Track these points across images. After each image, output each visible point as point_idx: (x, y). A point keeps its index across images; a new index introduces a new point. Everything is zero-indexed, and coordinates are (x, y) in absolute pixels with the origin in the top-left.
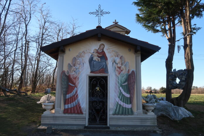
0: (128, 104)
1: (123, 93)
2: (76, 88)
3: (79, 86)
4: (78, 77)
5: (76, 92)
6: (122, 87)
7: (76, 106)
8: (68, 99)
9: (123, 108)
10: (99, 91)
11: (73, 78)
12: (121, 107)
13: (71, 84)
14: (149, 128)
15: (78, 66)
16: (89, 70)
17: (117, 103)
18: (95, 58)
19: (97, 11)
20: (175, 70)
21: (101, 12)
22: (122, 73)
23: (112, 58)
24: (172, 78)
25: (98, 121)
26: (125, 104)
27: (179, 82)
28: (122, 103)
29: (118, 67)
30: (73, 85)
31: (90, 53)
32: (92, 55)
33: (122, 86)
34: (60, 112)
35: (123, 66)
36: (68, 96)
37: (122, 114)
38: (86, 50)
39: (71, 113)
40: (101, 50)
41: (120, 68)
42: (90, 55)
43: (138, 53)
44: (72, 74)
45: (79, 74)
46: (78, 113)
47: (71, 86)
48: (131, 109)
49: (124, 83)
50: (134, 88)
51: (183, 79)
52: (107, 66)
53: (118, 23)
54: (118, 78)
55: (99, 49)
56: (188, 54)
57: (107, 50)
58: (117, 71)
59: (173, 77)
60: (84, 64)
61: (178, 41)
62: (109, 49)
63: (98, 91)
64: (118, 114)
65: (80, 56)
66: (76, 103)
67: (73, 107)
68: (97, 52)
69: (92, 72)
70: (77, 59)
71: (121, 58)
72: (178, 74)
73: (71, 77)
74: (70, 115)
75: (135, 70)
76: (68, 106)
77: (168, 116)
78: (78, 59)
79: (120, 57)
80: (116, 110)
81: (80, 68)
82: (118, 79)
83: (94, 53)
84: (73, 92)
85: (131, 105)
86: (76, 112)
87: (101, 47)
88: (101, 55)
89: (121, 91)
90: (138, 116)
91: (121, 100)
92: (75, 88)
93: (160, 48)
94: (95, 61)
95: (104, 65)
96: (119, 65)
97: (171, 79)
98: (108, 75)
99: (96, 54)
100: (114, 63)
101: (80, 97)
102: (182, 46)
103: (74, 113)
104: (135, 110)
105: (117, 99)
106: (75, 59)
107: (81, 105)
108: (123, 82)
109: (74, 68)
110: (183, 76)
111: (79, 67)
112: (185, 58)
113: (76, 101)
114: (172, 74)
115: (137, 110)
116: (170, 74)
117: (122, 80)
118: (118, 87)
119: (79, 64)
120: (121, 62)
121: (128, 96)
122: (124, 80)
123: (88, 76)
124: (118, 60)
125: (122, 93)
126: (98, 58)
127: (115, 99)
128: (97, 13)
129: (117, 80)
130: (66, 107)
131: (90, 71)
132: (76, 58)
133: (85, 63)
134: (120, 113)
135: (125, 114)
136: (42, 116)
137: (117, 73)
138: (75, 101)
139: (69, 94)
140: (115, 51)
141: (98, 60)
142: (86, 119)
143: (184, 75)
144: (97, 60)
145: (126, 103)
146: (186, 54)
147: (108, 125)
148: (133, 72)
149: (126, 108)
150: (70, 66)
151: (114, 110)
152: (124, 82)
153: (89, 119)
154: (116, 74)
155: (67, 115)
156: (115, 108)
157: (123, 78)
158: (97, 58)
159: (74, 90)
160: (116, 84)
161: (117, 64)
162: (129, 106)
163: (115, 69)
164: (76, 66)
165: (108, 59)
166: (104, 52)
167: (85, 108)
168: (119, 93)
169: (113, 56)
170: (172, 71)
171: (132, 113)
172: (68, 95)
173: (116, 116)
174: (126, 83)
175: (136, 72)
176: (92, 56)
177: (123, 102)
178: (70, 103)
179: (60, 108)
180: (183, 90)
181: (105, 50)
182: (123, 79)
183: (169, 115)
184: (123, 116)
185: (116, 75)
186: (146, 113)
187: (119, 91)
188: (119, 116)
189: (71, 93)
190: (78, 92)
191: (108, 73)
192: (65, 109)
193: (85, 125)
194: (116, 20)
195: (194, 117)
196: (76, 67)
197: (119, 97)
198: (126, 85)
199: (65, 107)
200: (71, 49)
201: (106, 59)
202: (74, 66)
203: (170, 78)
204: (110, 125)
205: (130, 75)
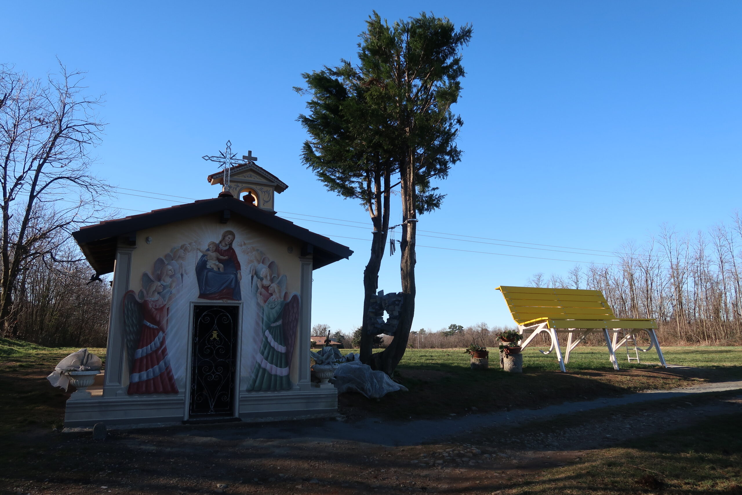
0: (281, 367)
1: (272, 344)
2: (161, 334)
3: (169, 328)
4: (167, 307)
5: (162, 343)
6: (270, 331)
7: (161, 375)
8: (141, 359)
9: (270, 375)
10: (218, 339)
11: (156, 309)
12: (266, 375)
13: (148, 324)
14: (322, 415)
15: (168, 281)
16: (196, 292)
17: (257, 366)
18: (212, 264)
19: (223, 155)
20: (382, 292)
21: (231, 158)
22: (271, 299)
23: (250, 265)
24: (374, 311)
25: (212, 407)
26: (274, 366)
27: (388, 319)
28: (268, 366)
29: (263, 287)
30: (155, 327)
31: (200, 250)
32: (203, 256)
33: (269, 328)
34: (120, 392)
35: (274, 285)
36: (140, 353)
37: (268, 389)
38: (190, 244)
39: (148, 392)
40: (226, 245)
41: (266, 288)
42: (200, 254)
43: (307, 257)
44: (153, 299)
45: (170, 299)
46: (166, 392)
47: (149, 327)
48: (288, 377)
49: (274, 323)
50: (295, 334)
51: (396, 313)
52: (239, 283)
53: (256, 159)
54: (263, 310)
55: (221, 242)
56: (407, 261)
57: (241, 246)
58: (261, 294)
59: (377, 307)
60: (185, 276)
61: (392, 228)
62: (245, 244)
63: (215, 339)
64: (260, 390)
65: (173, 256)
66: (160, 369)
67: (153, 379)
68: (217, 249)
69: (201, 296)
70: (166, 262)
71: (270, 266)
72: (387, 302)
73: (150, 306)
74: (145, 398)
75: (298, 293)
76: (140, 377)
77: (361, 392)
78: (168, 264)
79: (268, 264)
80: (255, 381)
81: (174, 285)
82: (263, 313)
83: (209, 252)
84: (153, 343)
85: (287, 368)
86: (161, 389)
87: (227, 238)
88: (226, 257)
89: (266, 338)
90: (302, 392)
91: (267, 359)
92: (158, 333)
93: (353, 252)
94: (211, 270)
95: (232, 281)
96: (266, 282)
97: (372, 312)
98: (240, 303)
99: (214, 255)
100: (255, 276)
101: (171, 354)
102: (398, 241)
103: (156, 392)
104: (295, 379)
105: (259, 358)
106: (160, 263)
107: (173, 372)
108: (272, 320)
109: (159, 284)
110: (396, 307)
111: (171, 284)
112: (402, 269)
113: (162, 363)
114: (376, 302)
115: (300, 378)
116: (372, 301)
117: (271, 316)
118: (261, 331)
119: (171, 277)
120: (271, 276)
121: (282, 349)
122: (276, 316)
123: (192, 305)
124: (264, 271)
125: (270, 344)
126: (217, 263)
127: (254, 358)
128: (222, 160)
129: (261, 315)
130: (136, 378)
131: (198, 294)
132: (164, 260)
133: (186, 274)
134: (264, 386)
135: (275, 390)
136: (69, 404)
137: (261, 300)
138: (158, 364)
139: (142, 347)
140: (258, 250)
141: (219, 269)
142: (184, 404)
143: (398, 305)
144: (215, 269)
145: (277, 366)
146: (404, 261)
147: (237, 415)
148: (295, 297)
149: (276, 376)
150: (146, 280)
151: (251, 382)
152: (276, 321)
153: (192, 404)
154: (259, 301)
155: (136, 398)
156: (253, 376)
157: (274, 311)
158: (215, 264)
159: (157, 339)
160: (257, 323)
161: (262, 279)
162: (283, 372)
163: (257, 291)
164: (164, 281)
165: (241, 268)
166: (234, 252)
167: (184, 379)
168: (263, 343)
169: (252, 261)
170: (377, 294)
171: (289, 386)
172: (140, 351)
173: (254, 394)
174: (279, 323)
175: (302, 297)
176: (205, 258)
177: (272, 363)
178: (146, 370)
179: (120, 382)
180: (393, 337)
181: (235, 246)
182: (274, 313)
183: (363, 389)
184: (269, 394)
185: (258, 304)
186: (318, 386)
187: (264, 339)
188: (261, 394)
189: (149, 346)
190: (167, 342)
191: (240, 299)
192: (131, 385)
193: (183, 417)
194: (250, 152)
195: (407, 390)
196: (162, 282)
197: (263, 353)
198: (279, 326)
199: (131, 378)
200: (151, 238)
201: (238, 266)
202: (159, 280)
203: (370, 310)
204: (240, 414)
205: (287, 304)
